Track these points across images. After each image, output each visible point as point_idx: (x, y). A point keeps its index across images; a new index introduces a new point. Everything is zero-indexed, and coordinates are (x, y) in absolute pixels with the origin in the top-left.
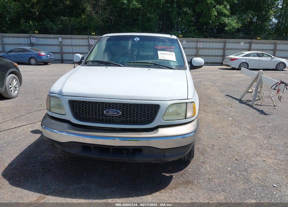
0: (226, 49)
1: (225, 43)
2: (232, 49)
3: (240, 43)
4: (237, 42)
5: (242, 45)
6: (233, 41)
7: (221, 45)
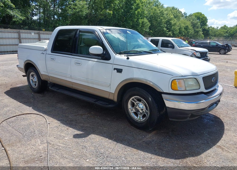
0: (22, 39)
1: (19, 33)
2: (26, 38)
3: (31, 33)
4: (29, 33)
5: (33, 35)
6: (25, 32)
7: (16, 35)
